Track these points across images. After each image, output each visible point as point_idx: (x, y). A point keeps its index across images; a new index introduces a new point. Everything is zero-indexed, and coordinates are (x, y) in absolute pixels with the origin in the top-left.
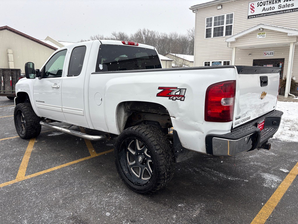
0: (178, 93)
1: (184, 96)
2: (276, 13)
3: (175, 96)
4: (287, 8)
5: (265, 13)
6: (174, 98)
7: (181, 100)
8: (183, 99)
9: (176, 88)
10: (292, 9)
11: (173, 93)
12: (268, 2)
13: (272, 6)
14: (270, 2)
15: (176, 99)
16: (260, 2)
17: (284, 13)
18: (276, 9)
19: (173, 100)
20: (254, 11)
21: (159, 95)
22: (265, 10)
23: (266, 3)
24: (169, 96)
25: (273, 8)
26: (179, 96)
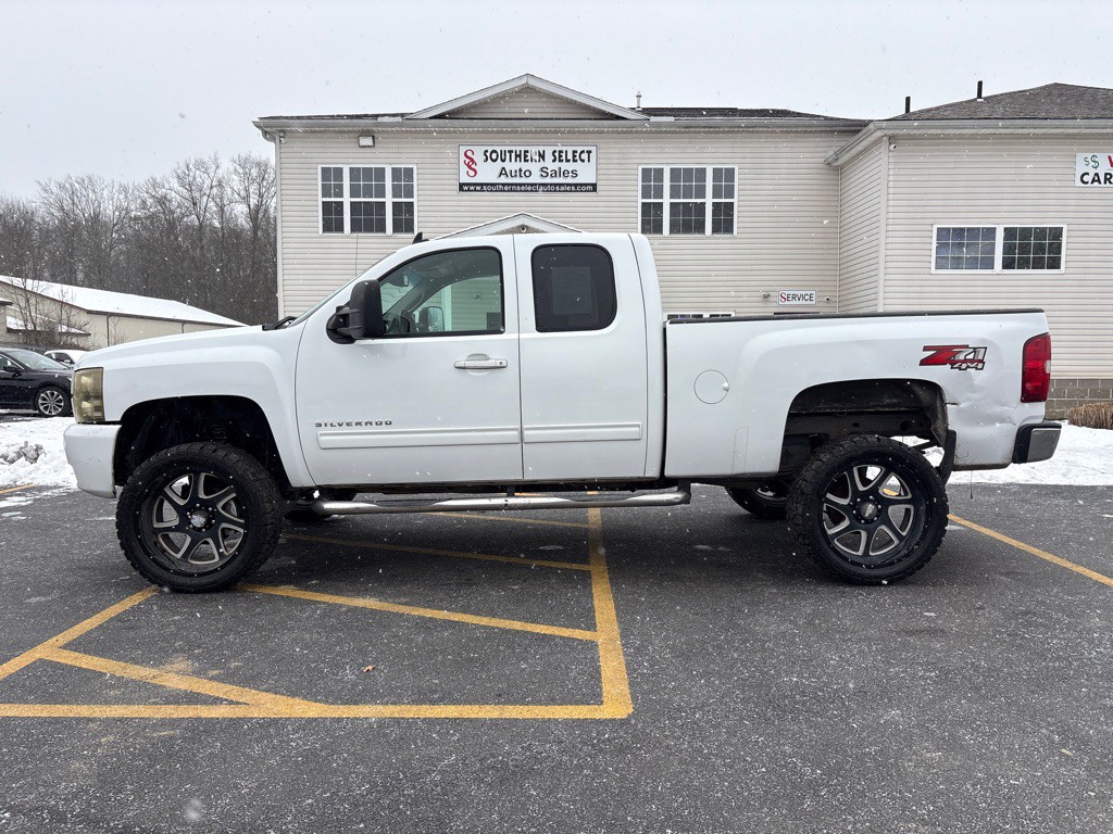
0: (971, 356)
1: (982, 361)
2: (534, 187)
3: (965, 361)
4: (561, 180)
5: (508, 185)
6: (964, 366)
7: (977, 369)
8: (980, 366)
9: (967, 347)
10: (576, 185)
11: (962, 357)
12: (513, 154)
13: (525, 166)
14: (517, 156)
15: (968, 367)
16: (490, 149)
17: (555, 191)
18: (536, 178)
19: (960, 369)
20: (475, 171)
21: (924, 362)
22: (506, 174)
23: (508, 154)
24: (953, 363)
25: (527, 174)
26: (972, 361)
